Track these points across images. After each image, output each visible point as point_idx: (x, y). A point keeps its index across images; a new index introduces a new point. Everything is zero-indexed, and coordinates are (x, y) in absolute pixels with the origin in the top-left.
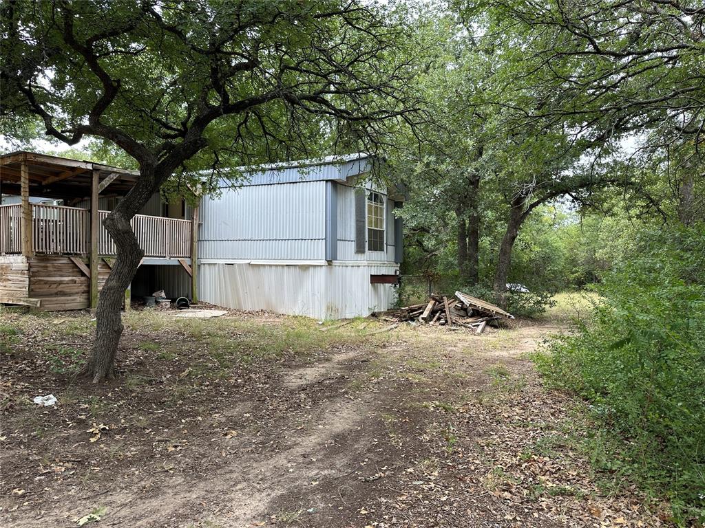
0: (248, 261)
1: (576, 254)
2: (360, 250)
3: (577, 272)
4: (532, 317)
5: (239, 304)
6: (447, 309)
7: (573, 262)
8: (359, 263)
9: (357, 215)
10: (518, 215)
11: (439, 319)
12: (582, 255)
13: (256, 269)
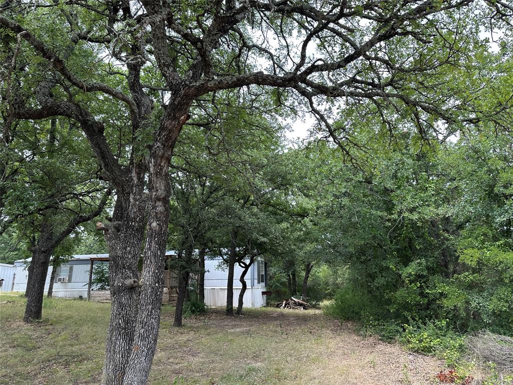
0: (220, 288)
1: (328, 280)
2: (259, 283)
3: (329, 289)
4: (315, 307)
5: (215, 303)
6: (290, 303)
7: (327, 284)
8: (258, 287)
9: (258, 270)
10: (308, 269)
11: (288, 307)
12: (331, 280)
13: (223, 290)
